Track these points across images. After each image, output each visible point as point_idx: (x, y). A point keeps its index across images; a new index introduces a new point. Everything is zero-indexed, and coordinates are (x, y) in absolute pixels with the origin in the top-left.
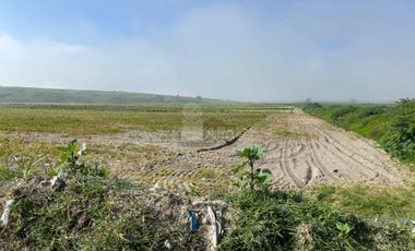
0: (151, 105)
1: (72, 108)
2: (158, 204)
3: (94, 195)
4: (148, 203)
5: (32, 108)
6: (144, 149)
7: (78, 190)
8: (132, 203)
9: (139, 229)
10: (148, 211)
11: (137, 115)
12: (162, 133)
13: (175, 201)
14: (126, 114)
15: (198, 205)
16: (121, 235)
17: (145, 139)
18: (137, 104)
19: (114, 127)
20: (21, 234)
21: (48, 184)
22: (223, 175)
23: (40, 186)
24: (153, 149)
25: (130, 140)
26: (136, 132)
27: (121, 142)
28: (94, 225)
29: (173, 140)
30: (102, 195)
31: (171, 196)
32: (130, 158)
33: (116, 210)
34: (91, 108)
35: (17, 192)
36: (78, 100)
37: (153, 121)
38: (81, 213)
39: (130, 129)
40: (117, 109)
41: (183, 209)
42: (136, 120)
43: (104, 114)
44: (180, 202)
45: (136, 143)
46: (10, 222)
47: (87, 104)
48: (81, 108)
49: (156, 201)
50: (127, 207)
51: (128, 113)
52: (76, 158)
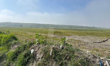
0: (79, 29)
1: (59, 29)
2: (89, 57)
3: (71, 52)
4: (86, 56)
5: (51, 29)
6: (77, 41)
7: (67, 50)
8: (81, 55)
9: (84, 63)
10: (87, 58)
11: (75, 31)
12: (82, 37)
13: (95, 57)
14: (72, 31)
15: (103, 60)
16: (80, 64)
17: (78, 38)
18: (75, 29)
19: (69, 34)
20: (54, 58)
21: (60, 47)
22: (102, 51)
23: (58, 47)
24: (80, 41)
25: (73, 38)
26: (75, 36)
27: (71, 38)
28: (71, 59)
29: (86, 39)
30: (73, 52)
31: (93, 55)
32: (73, 42)
33: (77, 57)
34: (64, 29)
35: (53, 48)
36: (61, 27)
37: (79, 33)
38: (68, 56)
39: (73, 35)
40: (70, 30)
41: (98, 60)
42: (75, 33)
43: (67, 31)
44: (96, 58)
45: (75, 39)
46: (52, 55)
47: (63, 28)
48: (61, 29)
49: (89, 56)
50: (80, 56)
51: (73, 31)
52: (65, 42)
